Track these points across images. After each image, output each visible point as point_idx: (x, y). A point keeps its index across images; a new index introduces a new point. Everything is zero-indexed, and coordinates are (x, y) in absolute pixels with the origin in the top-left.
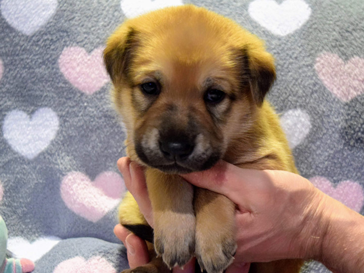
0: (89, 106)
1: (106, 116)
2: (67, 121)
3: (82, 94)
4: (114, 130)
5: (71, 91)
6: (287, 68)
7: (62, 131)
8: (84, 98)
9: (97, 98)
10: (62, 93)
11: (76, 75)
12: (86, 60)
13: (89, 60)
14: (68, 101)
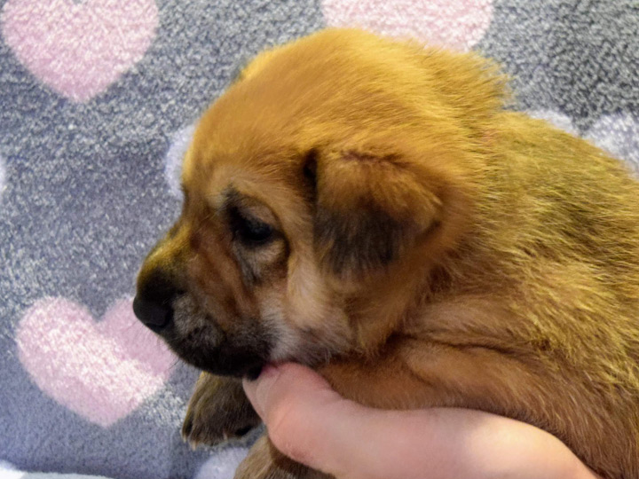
0: (80, 131)
1: (124, 158)
2: (27, 170)
3: (62, 102)
4: (150, 194)
5: (33, 94)
6: (586, 13)
7: (14, 194)
8: (67, 113)
9: (99, 111)
10: (11, 99)
11: (45, 54)
12: (69, 16)
13: (76, 15)
14: (28, 119)
